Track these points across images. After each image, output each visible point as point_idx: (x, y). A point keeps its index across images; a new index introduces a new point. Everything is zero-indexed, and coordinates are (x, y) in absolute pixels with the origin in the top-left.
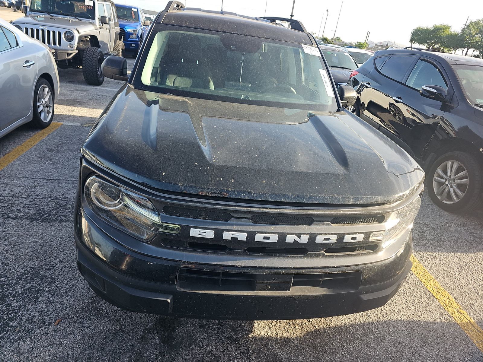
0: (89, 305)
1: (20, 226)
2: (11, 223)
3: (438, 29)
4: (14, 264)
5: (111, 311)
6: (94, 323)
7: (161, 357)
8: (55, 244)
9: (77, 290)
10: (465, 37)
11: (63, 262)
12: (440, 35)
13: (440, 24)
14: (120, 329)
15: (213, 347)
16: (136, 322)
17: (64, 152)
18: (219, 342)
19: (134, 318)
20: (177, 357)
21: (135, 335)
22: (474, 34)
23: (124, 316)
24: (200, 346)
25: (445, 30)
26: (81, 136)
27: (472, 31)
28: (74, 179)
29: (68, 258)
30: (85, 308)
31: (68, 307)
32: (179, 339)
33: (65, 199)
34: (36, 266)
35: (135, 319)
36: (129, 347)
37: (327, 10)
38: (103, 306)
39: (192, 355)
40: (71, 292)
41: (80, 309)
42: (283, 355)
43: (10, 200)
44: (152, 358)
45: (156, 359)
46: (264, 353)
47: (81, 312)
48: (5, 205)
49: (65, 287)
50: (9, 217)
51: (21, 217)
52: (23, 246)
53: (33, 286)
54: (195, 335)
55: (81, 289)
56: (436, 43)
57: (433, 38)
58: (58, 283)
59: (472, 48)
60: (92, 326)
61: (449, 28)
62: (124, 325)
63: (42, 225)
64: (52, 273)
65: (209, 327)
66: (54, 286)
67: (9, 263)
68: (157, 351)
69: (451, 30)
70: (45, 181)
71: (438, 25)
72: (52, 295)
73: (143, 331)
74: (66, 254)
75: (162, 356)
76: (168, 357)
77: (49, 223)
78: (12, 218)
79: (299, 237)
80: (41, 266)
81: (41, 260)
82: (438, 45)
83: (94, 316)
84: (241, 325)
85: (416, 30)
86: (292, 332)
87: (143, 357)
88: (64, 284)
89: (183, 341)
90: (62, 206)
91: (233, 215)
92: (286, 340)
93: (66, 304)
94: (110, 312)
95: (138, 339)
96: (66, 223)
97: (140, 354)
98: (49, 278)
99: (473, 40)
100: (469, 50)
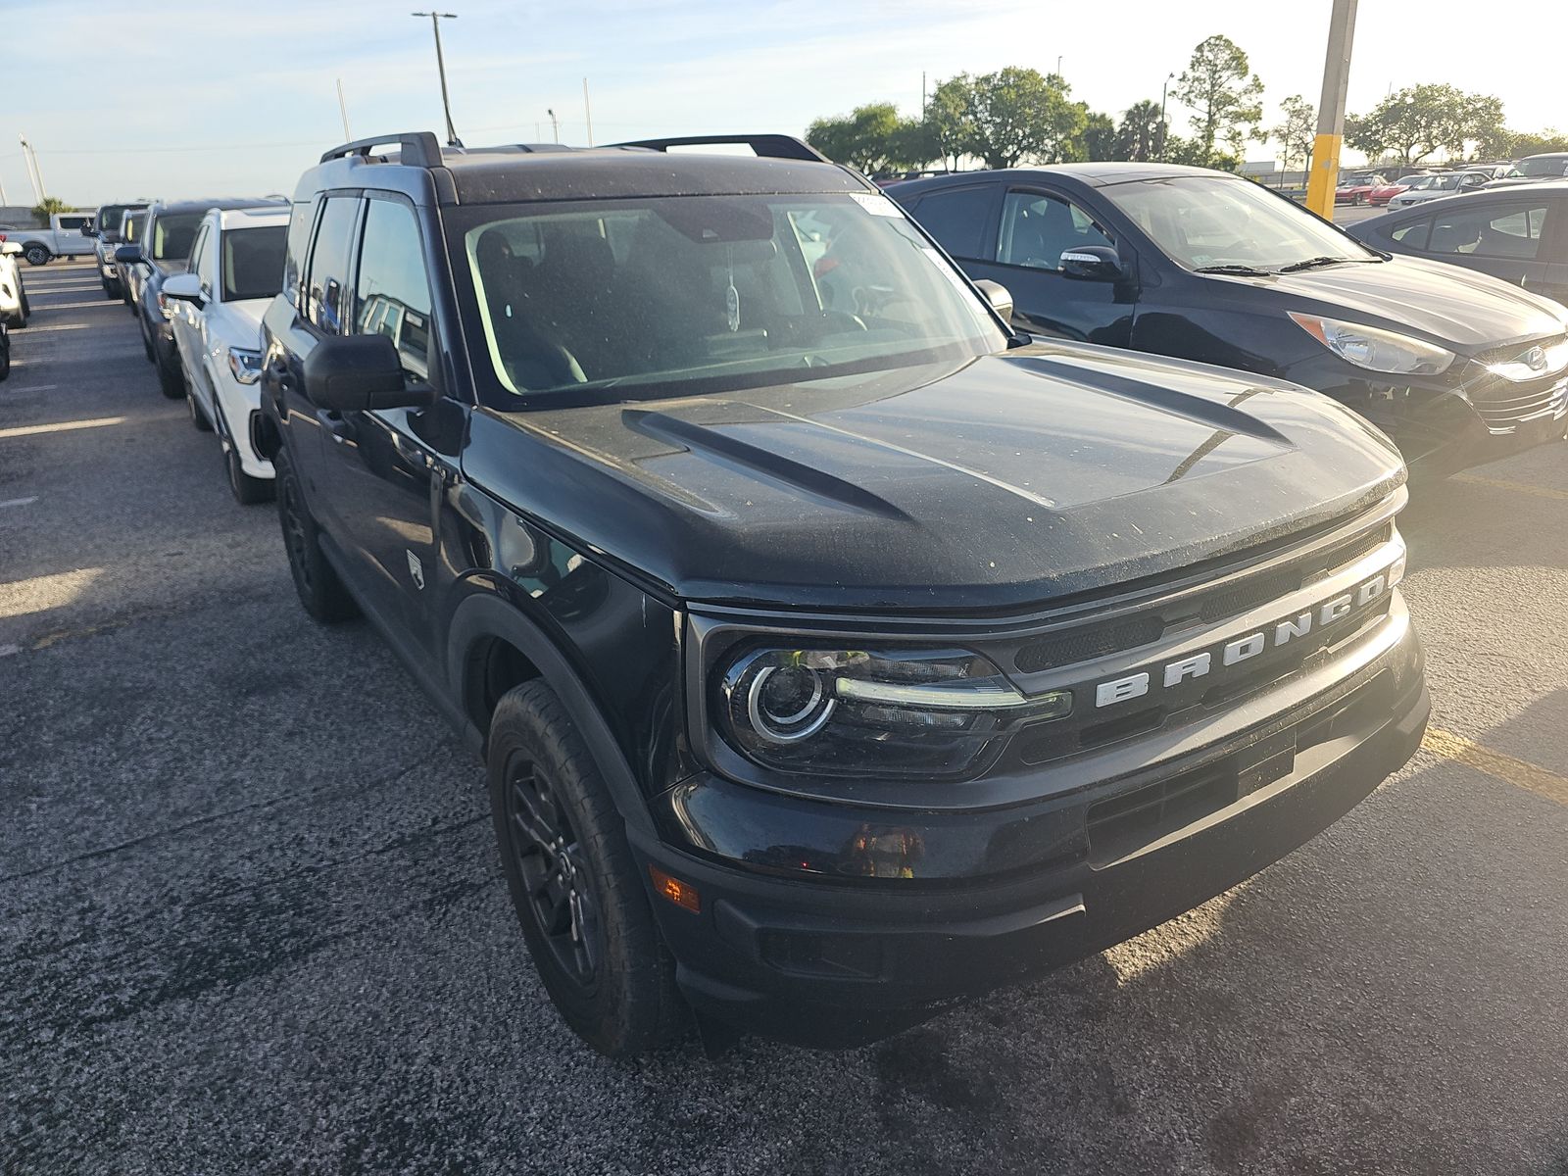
0: (656, 1126)
1: (166, 1028)
2: (123, 1036)
3: (868, 119)
4: (284, 1143)
5: (737, 1107)
6: (723, 1160)
7: (980, 1140)
8: (361, 1023)
9: (576, 1108)
10: (941, 129)
11: (444, 1058)
12: (879, 134)
13: (868, 103)
14: (807, 1134)
15: (1070, 1049)
16: (832, 1097)
17: (57, 751)
18: (1070, 1032)
19: (813, 1090)
20: (1015, 1118)
21: (861, 1128)
22: (958, 115)
23: (784, 1099)
24: (1039, 1067)
25: (884, 119)
26: (65, 683)
27: (951, 110)
28: (195, 820)
29: (446, 1039)
30: (655, 1137)
31: (603, 1162)
32: (976, 1078)
33: (238, 888)
34: (368, 1110)
35: (821, 1092)
36: (881, 1163)
37: (550, 112)
38: (698, 1108)
39: (1044, 1095)
40: (563, 1121)
41: (640, 1148)
42: (1225, 986)
43: (29, 971)
44: (962, 1155)
45: (973, 1150)
46: (1185, 1003)
47: (655, 1154)
48: (29, 992)
49: (531, 1118)
50: (89, 1022)
51: (136, 1004)
52: (251, 1079)
53: (426, 1167)
54: (1002, 1049)
55: (587, 1099)
56: (875, 157)
57: (864, 144)
58: (496, 1117)
59: (965, 153)
60: (728, 1171)
61: (891, 110)
62: (805, 1121)
63: (245, 992)
64: (446, 1104)
65: (1015, 1014)
66: (492, 1131)
67: (262, 1148)
68: (957, 1133)
69: (899, 116)
70: (92, 863)
71: (864, 107)
72: (515, 1158)
73: (870, 1107)
74: (428, 1033)
75: (980, 1137)
76: (998, 1130)
77: (260, 975)
78: (102, 1019)
79: (1296, 623)
80: (386, 1103)
81: (364, 1087)
82: (880, 161)
83: (700, 1143)
84: (1078, 972)
85: (813, 130)
86: (1195, 931)
87: (940, 1165)
88: (516, 1111)
89: (991, 1076)
90: (248, 910)
91: (1168, 618)
92: (1198, 952)
93: (589, 1158)
94: (735, 1110)
95: (881, 1132)
96: (324, 953)
97: (924, 1162)
98: (448, 1122)
99: (960, 132)
100: (958, 160)
